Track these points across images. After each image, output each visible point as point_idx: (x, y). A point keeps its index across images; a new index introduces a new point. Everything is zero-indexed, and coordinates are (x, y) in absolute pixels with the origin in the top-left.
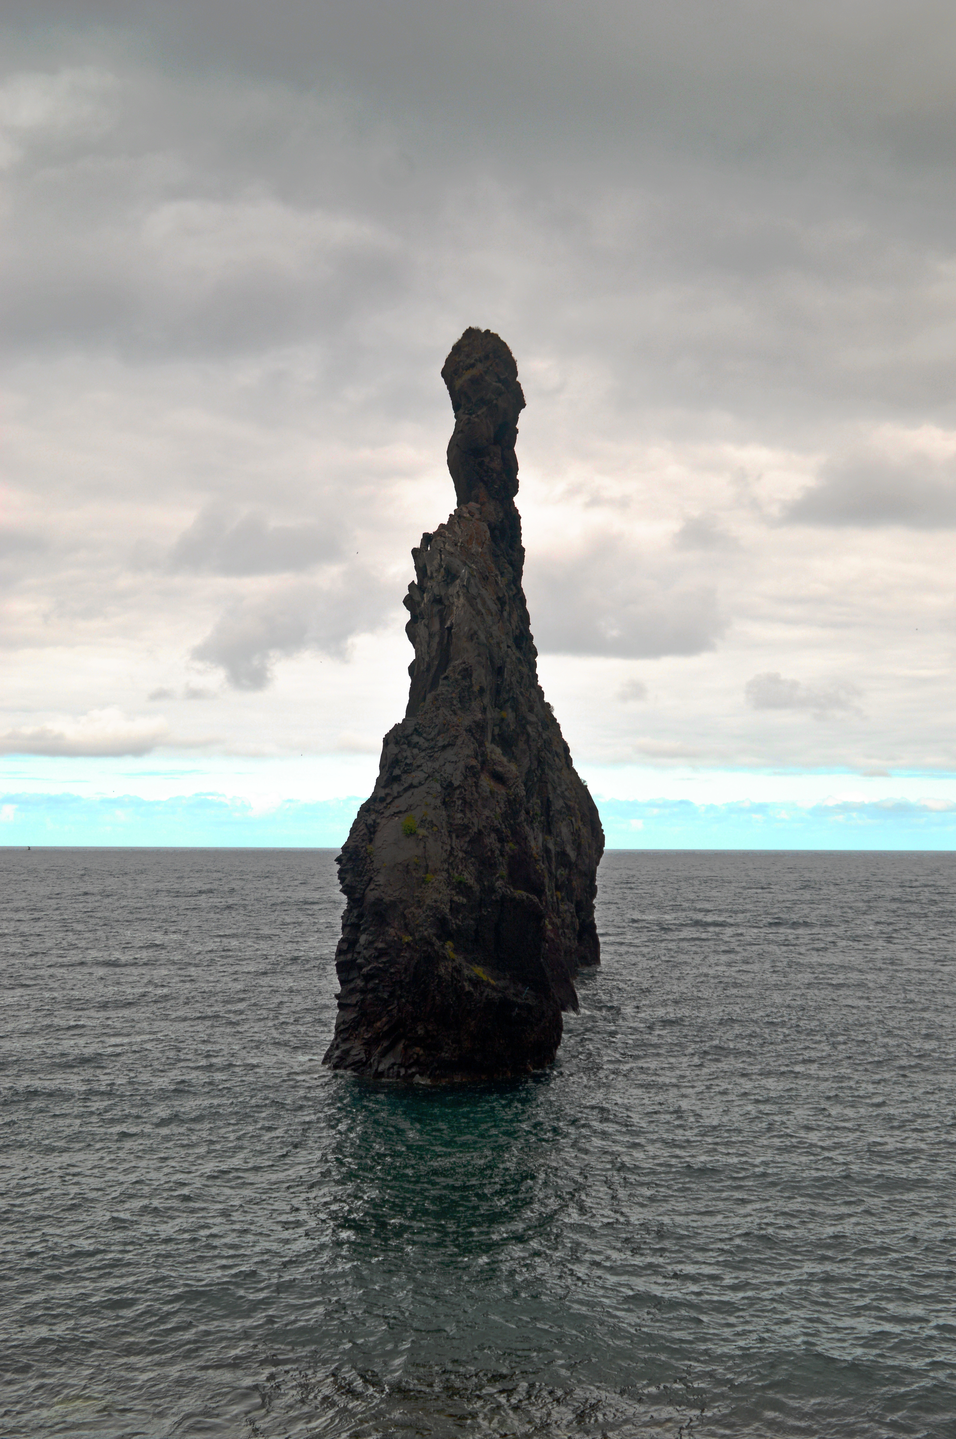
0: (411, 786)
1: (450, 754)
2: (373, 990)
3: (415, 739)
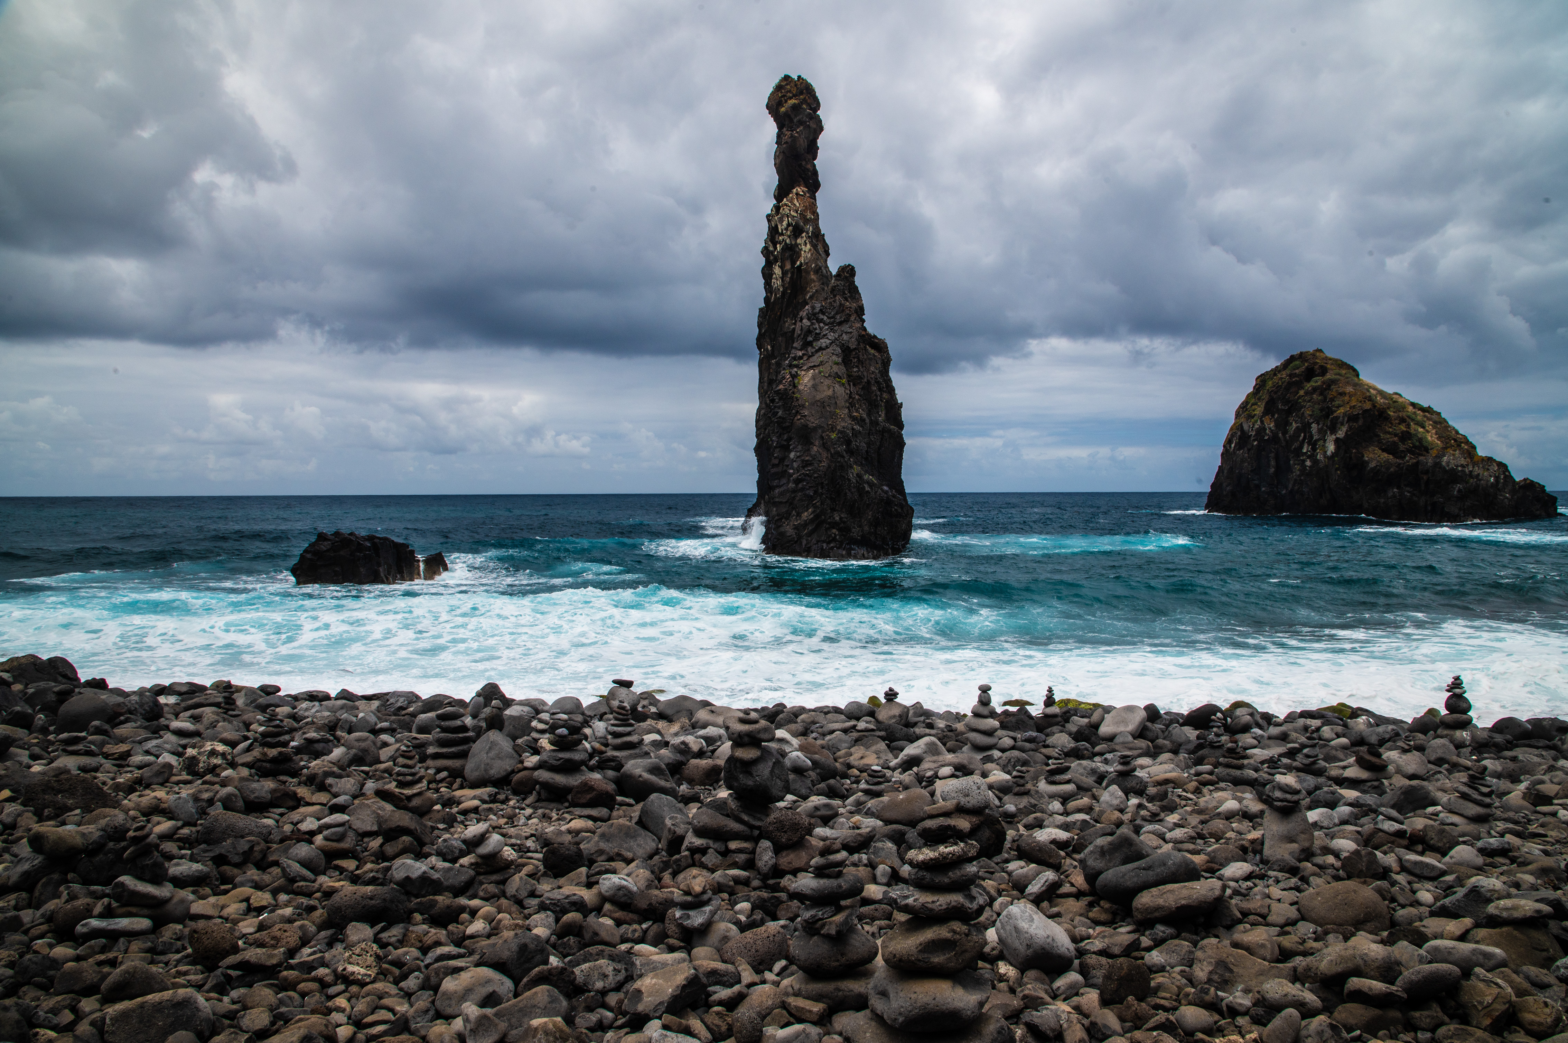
0: (821, 349)
1: (846, 328)
2: (802, 489)
3: (821, 316)
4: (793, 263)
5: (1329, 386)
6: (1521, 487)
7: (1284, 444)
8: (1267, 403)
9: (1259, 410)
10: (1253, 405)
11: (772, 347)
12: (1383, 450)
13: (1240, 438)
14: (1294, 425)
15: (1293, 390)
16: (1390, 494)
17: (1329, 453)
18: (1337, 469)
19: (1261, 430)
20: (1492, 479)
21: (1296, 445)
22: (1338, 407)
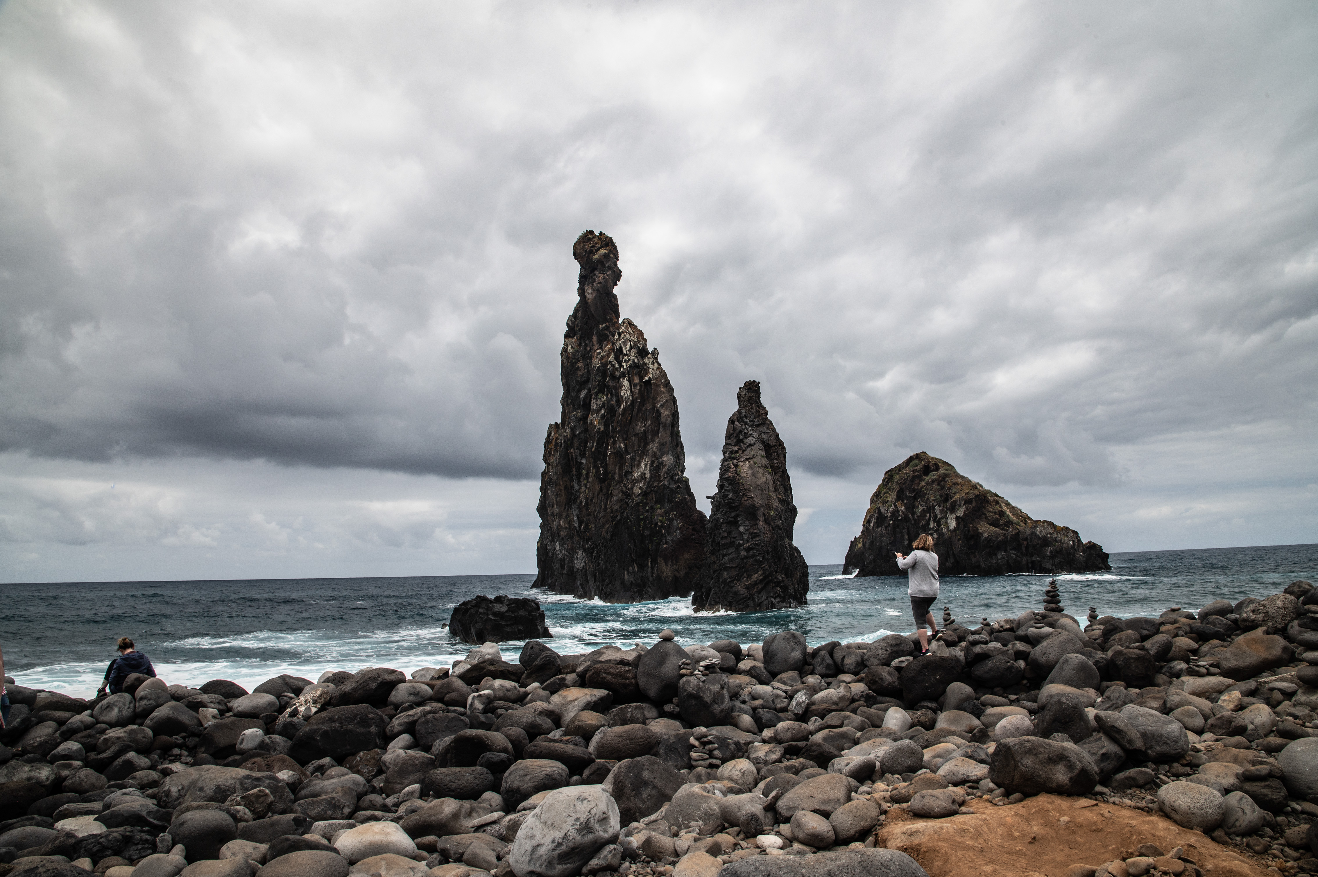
4: (641, 378)
5: (944, 479)
6: (1087, 548)
7: (913, 522)
8: (898, 492)
9: (892, 497)
10: (885, 493)
11: (625, 445)
12: (990, 524)
13: (878, 518)
14: (920, 508)
15: (917, 481)
16: (999, 556)
17: (951, 528)
18: (959, 540)
19: (895, 513)
20: (1071, 543)
21: (923, 523)
22: (955, 493)
